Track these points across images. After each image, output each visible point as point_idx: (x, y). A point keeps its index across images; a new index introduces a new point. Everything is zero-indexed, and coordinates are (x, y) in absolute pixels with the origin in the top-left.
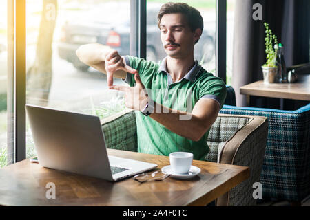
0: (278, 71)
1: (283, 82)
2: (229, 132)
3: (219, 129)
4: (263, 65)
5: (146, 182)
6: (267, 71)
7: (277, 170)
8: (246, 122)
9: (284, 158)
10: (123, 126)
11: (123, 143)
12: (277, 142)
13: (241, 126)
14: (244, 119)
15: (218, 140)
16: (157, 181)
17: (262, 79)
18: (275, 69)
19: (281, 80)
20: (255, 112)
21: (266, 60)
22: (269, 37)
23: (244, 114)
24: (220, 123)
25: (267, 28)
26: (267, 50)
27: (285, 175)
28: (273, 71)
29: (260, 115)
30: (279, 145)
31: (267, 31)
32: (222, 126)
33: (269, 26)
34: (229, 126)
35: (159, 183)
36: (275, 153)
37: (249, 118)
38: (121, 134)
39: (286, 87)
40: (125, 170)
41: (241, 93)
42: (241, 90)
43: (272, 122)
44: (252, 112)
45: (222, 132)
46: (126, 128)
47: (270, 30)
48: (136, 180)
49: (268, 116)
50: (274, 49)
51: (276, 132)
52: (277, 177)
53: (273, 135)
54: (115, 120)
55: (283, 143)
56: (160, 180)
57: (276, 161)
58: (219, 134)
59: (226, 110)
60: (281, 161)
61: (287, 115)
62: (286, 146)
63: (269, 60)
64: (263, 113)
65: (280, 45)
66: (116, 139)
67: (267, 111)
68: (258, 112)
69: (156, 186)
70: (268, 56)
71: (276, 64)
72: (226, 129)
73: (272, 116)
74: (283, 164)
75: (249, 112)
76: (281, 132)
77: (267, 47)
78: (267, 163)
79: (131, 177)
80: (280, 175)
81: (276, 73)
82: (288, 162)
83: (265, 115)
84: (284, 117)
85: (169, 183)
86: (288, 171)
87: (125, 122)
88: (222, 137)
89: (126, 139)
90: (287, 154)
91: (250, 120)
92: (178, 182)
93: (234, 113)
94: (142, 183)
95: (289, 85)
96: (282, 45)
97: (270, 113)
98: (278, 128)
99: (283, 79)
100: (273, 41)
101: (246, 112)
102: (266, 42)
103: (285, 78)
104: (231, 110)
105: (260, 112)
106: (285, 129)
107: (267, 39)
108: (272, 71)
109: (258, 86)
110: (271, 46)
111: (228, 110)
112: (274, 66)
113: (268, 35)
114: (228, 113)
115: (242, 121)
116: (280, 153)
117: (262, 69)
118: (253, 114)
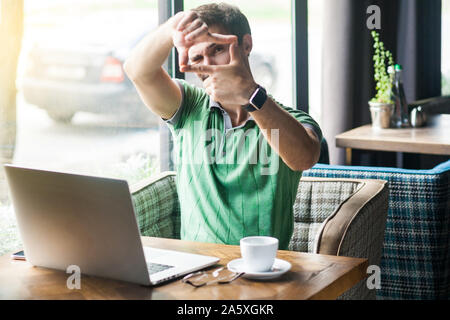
0: (396, 108)
1: (403, 127)
2: (325, 206)
3: (309, 202)
4: (370, 99)
5: (204, 285)
6: (378, 109)
7: (402, 267)
8: (353, 189)
9: (413, 246)
10: (155, 201)
11: (155, 228)
12: (402, 221)
13: (344, 196)
14: (350, 185)
15: (308, 220)
16: (221, 283)
17: (369, 122)
18: (390, 106)
19: (400, 123)
20: (366, 174)
21: (376, 92)
22: (380, 55)
23: (349, 176)
24: (311, 192)
25: (376, 39)
26: (376, 76)
27: (416, 274)
28: (388, 108)
29: (373, 177)
30: (405, 226)
31: (376, 45)
32: (315, 197)
33: (379, 37)
34: (326, 196)
35: (226, 287)
36: (398, 239)
37: (357, 183)
38: (151, 213)
39: (409, 135)
40: (168, 267)
41: (338, 145)
42: (337, 140)
43: (393, 189)
44: (360, 173)
45: (314, 206)
46: (160, 203)
47: (381, 44)
48: (188, 282)
49: (387, 178)
50: (388, 74)
51: (400, 205)
52: (402, 278)
53: (396, 211)
54: (142, 190)
55: (412, 222)
56: (227, 283)
57: (400, 252)
58: (309, 210)
59: (319, 171)
60: (408, 252)
61: (418, 177)
62: (417, 227)
63: (380, 92)
64: (378, 174)
65: (397, 66)
66: (144, 220)
67: (385, 172)
68: (370, 174)
69: (221, 291)
70: (379, 85)
71: (392, 98)
72: (321, 201)
73: (393, 179)
74: (411, 257)
75: (356, 173)
76: (409, 205)
77: (377, 70)
78: (386, 255)
79: (180, 277)
80: (407, 275)
81: (393, 112)
82: (420, 253)
83: (382, 178)
84: (413, 181)
85: (242, 287)
86: (421, 267)
87: (157, 194)
88: (314, 214)
89: (159, 221)
90: (418, 239)
91: (359, 186)
92: (256, 284)
93: (332, 176)
94: (198, 287)
95: (413, 132)
96: (401, 67)
97: (390, 175)
98: (403, 199)
99: (403, 122)
100: (387, 60)
101: (351, 173)
102: (374, 62)
103: (406, 120)
104: (326, 172)
105: (373, 174)
106: (415, 199)
107: (376, 58)
108: (386, 110)
109: (364, 134)
110: (383, 69)
111: (322, 172)
112: (389, 102)
113: (377, 51)
114: (321, 175)
115: (347, 187)
116: (407, 239)
117: (368, 106)
118: (362, 177)
